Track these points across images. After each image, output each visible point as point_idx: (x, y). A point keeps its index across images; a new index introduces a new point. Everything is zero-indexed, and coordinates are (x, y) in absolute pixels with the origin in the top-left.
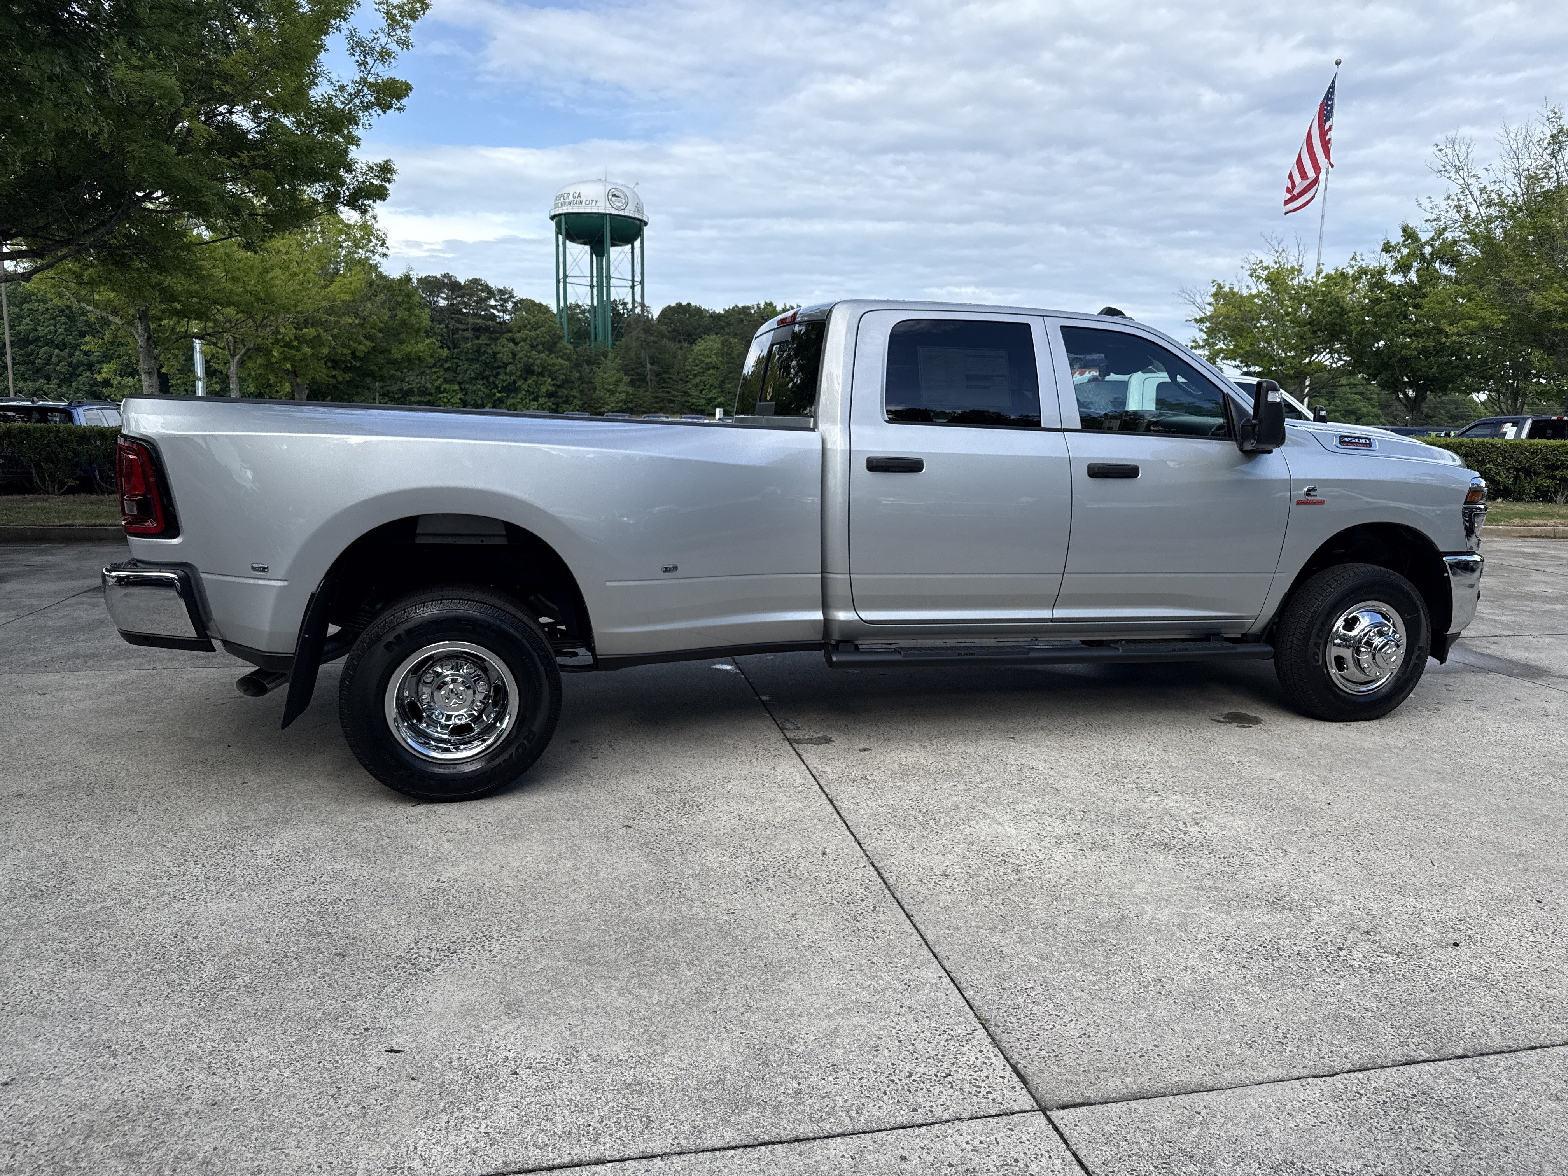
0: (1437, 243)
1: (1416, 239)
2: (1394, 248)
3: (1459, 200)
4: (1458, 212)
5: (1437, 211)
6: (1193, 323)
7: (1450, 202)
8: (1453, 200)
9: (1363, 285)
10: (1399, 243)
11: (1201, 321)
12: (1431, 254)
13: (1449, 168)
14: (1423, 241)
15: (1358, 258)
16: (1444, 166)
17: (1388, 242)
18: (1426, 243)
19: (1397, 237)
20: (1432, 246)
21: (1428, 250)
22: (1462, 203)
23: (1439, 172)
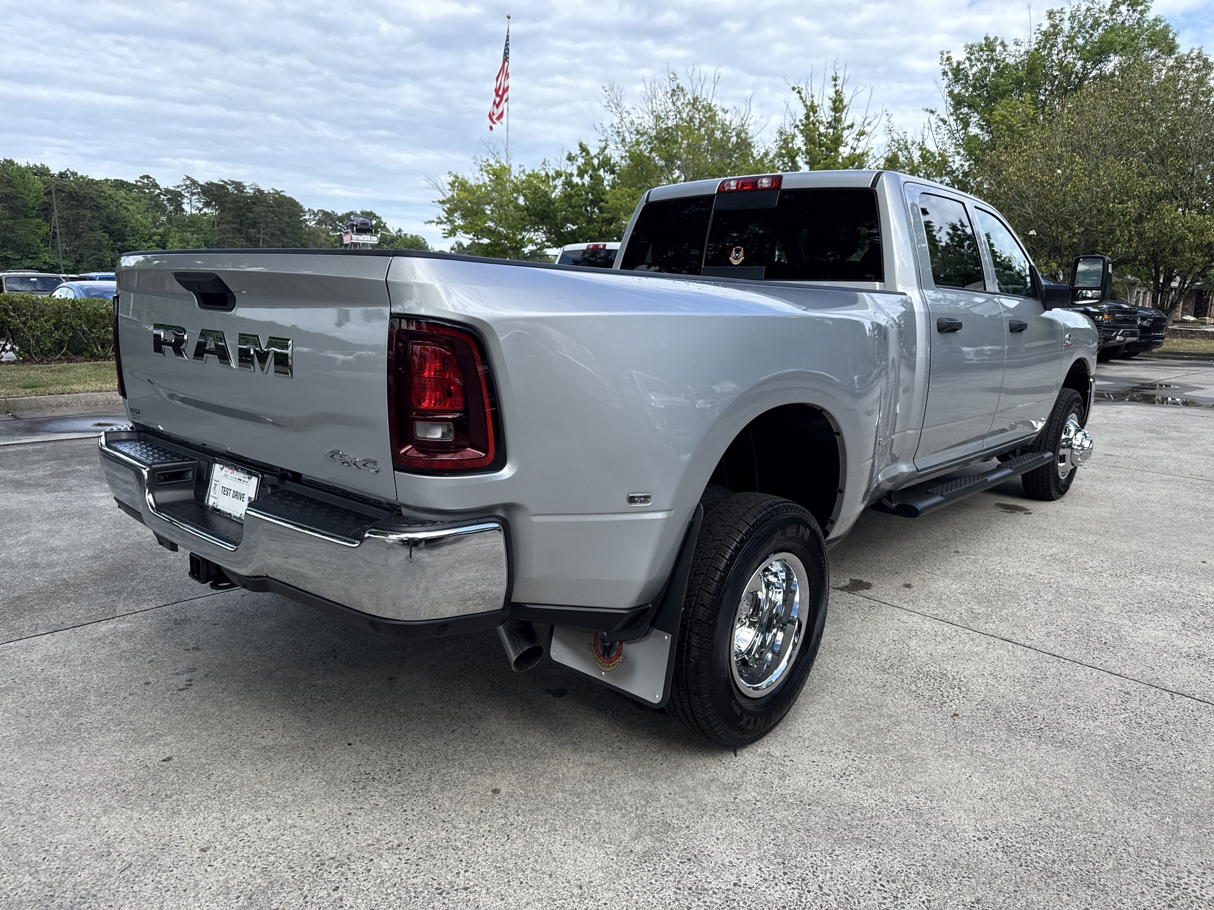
0: (601, 158)
1: (588, 153)
2: (574, 158)
3: (618, 128)
4: (618, 136)
5: (606, 134)
6: (437, 204)
7: (613, 129)
8: (615, 128)
9: (559, 182)
10: (576, 155)
11: (443, 202)
12: (598, 165)
13: (611, 104)
14: (593, 155)
15: (547, 163)
16: (608, 103)
17: (570, 154)
18: (595, 156)
19: (576, 151)
20: (598, 158)
21: (596, 162)
22: (620, 130)
23: (606, 106)
